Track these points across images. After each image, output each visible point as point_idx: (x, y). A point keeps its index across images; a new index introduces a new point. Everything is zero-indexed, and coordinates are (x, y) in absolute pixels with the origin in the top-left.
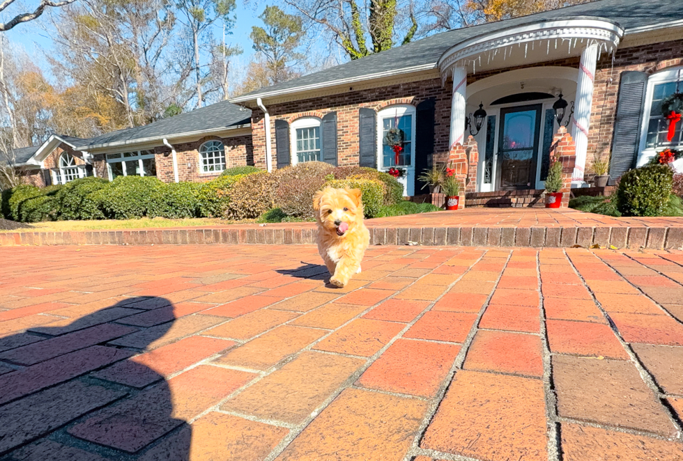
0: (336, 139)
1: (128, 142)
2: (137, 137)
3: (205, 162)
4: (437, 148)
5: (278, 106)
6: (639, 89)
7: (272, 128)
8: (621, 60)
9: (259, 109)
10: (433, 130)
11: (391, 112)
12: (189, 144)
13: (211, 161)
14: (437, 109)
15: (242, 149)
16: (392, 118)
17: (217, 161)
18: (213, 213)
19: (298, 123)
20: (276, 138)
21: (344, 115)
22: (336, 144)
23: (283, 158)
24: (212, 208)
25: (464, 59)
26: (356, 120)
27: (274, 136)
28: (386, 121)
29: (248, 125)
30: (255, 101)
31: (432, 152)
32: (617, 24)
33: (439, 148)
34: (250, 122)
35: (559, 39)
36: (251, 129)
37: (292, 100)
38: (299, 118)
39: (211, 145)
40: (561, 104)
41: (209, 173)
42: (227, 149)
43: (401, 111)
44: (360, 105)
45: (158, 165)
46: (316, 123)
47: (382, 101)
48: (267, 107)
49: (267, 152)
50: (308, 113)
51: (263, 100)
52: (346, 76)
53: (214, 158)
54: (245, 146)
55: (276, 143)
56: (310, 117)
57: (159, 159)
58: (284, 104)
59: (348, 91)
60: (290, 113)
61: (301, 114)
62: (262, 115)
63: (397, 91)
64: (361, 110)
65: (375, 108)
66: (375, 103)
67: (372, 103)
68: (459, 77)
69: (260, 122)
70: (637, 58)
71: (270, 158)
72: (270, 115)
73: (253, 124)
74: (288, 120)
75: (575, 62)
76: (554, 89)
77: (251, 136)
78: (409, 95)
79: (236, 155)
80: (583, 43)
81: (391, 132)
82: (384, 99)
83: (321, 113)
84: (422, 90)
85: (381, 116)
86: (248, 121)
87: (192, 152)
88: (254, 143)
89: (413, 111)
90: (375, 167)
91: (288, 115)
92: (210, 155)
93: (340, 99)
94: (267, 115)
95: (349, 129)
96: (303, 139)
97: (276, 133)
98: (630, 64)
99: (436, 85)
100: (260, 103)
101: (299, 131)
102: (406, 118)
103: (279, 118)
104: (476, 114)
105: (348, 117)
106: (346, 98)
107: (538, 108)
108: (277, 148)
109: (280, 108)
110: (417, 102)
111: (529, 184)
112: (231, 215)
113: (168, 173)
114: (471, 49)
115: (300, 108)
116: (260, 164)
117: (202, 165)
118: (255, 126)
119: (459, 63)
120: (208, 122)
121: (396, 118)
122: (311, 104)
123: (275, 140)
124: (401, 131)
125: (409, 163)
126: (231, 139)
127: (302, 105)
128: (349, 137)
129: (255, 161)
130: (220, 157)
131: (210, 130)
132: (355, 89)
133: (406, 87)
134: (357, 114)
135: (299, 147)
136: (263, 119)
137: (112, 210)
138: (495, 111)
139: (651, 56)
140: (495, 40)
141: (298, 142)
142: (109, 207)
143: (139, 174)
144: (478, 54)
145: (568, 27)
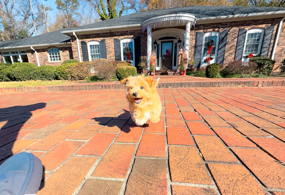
0: (106, 50)
1: (13, 47)
2: (17, 45)
3: (51, 57)
4: (142, 54)
6: (201, 38)
7: (80, 44)
8: (196, 28)
9: (74, 36)
10: (140, 48)
11: (125, 41)
12: (42, 49)
13: (54, 57)
14: (141, 41)
15: (67, 52)
16: (126, 43)
17: (57, 57)
18: (64, 78)
19: (91, 43)
20: (82, 48)
21: (108, 41)
22: (106, 52)
23: (85, 57)
24: (63, 76)
25: (151, 24)
26: (113, 43)
27: (81, 47)
28: (124, 44)
29: (70, 43)
30: (72, 33)
31: (140, 56)
32: (196, 17)
33: (143, 54)
34: (70, 41)
35: (180, 20)
36: (71, 44)
37: (87, 34)
38: (91, 41)
39: (53, 50)
40: (180, 41)
41: (53, 61)
42: (61, 52)
43: (129, 41)
44: (114, 37)
45: (29, 58)
46: (97, 43)
47: (122, 37)
48: (77, 36)
49: (78, 54)
50: (94, 39)
51: (76, 33)
52: (108, 26)
53: (55, 55)
54: (68, 51)
55: (82, 50)
56: (95, 41)
57: (29, 55)
58: (84, 35)
59: (109, 32)
60: (87, 39)
61: (91, 39)
62: (75, 39)
63: (127, 33)
64: (114, 39)
65: (120, 39)
66: (120, 37)
67: (118, 37)
68: (149, 30)
69: (74, 42)
70: (200, 28)
71: (80, 56)
72: (79, 39)
73: (72, 42)
74: (86, 42)
75: (184, 28)
76: (177, 36)
77: (71, 47)
78: (131, 35)
79: (65, 54)
80: (187, 22)
81: (126, 48)
82: (123, 36)
83: (100, 39)
84: (136, 33)
85: (122, 42)
86: (69, 41)
87: (45, 53)
88: (73, 50)
89: (133, 41)
90: (121, 60)
91: (86, 40)
92: (53, 54)
93: (105, 35)
94: (77, 39)
95: (110, 46)
96: (93, 49)
97: (82, 46)
98: (199, 30)
99: (140, 32)
100: (74, 34)
101: (91, 46)
102: (131, 43)
103: (82, 41)
104: (154, 43)
105: (110, 42)
106: (109, 34)
107: (172, 42)
108: (82, 52)
109: (83, 37)
110: (134, 38)
111: (170, 67)
112: (73, 79)
113: (34, 61)
114: (153, 20)
115: (91, 37)
116: (76, 59)
117: (49, 58)
118: (72, 43)
119: (149, 25)
120: (50, 40)
121: (127, 43)
122: (95, 36)
123: (81, 49)
124: (129, 48)
125: (132, 59)
126: (62, 48)
127: (91, 36)
128: (111, 49)
129: (74, 57)
130: (58, 55)
131: (52, 44)
132: (112, 31)
133: (130, 32)
134: (113, 40)
135: (91, 53)
136: (76, 41)
137: (15, 77)
138: (159, 42)
139: (204, 28)
140: (161, 18)
141: (91, 50)
142: (13, 76)
143: (20, 62)
144: (155, 23)
145: (183, 16)
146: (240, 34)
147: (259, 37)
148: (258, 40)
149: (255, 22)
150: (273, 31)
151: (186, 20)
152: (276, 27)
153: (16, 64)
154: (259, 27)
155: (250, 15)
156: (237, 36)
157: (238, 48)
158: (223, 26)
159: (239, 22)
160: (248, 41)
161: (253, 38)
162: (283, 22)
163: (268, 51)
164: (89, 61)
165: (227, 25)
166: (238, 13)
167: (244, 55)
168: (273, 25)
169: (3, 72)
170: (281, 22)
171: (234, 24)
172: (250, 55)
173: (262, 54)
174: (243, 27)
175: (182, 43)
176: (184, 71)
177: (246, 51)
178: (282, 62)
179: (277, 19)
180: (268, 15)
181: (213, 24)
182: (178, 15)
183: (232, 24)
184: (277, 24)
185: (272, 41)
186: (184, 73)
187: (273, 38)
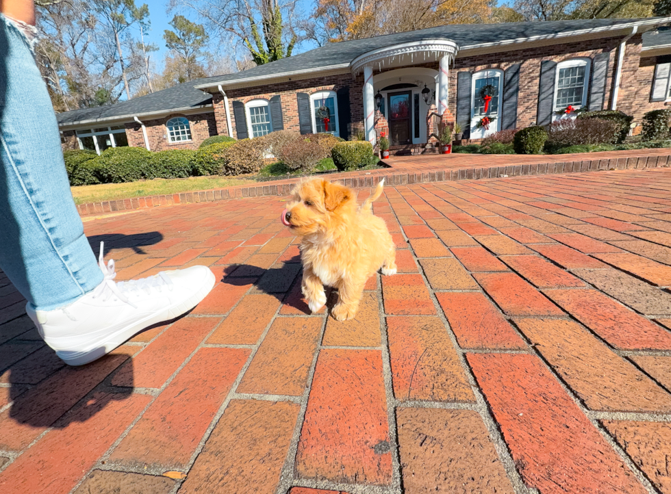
0: (281, 114)
1: (99, 120)
2: (107, 116)
3: (172, 134)
4: (352, 119)
5: (234, 91)
6: (468, 82)
7: (231, 107)
8: (457, 65)
9: (219, 93)
10: (349, 107)
11: (318, 96)
12: (156, 120)
13: (177, 133)
14: (351, 94)
15: (204, 124)
16: (320, 100)
17: (183, 133)
19: (250, 103)
20: (235, 114)
21: (286, 98)
22: (282, 118)
23: (241, 130)
26: (295, 101)
27: (232, 113)
28: (316, 101)
29: (210, 105)
30: (217, 87)
31: (350, 122)
32: (457, 44)
33: (354, 119)
34: (212, 103)
35: (430, 51)
36: (213, 108)
37: (245, 87)
38: (252, 100)
39: (175, 120)
40: (426, 91)
41: (176, 142)
42: (192, 123)
43: (326, 95)
44: (297, 91)
45: (129, 137)
46: (265, 103)
47: (312, 88)
48: (226, 92)
49: (227, 125)
50: (258, 96)
51: (223, 87)
52: (285, 71)
53: (180, 130)
54: (206, 121)
55: (235, 118)
56: (260, 99)
57: (129, 133)
58: (239, 90)
59: (288, 81)
60: (244, 96)
61: (253, 97)
62: (222, 98)
63: (322, 81)
64: (298, 94)
65: (308, 93)
66: (308, 89)
67: (305, 90)
68: (368, 74)
69: (220, 103)
70: (465, 64)
71: (231, 130)
72: (228, 98)
73: (214, 105)
74: (243, 101)
75: (436, 65)
76: (418, 81)
77: (214, 113)
78: (331, 84)
79: (200, 128)
80: (442, 54)
81: (321, 109)
82: (314, 87)
83: (269, 96)
84: (340, 81)
85: (313, 98)
86: (209, 101)
87: (160, 127)
88: (217, 118)
89: (334, 95)
90: (312, 132)
91: (243, 98)
92: (177, 128)
93: (282, 87)
94: (226, 98)
95: (290, 107)
96: (255, 115)
97: (234, 111)
98: (462, 67)
99: (348, 78)
100: (220, 89)
101: (252, 109)
102: (330, 100)
103: (236, 100)
104: (377, 96)
105: (289, 100)
106: (287, 86)
107: (410, 93)
108: (236, 122)
109: (236, 93)
110: (337, 89)
111: (408, 140)
112: (230, 172)
113: (139, 144)
114: (377, 56)
115: (252, 93)
116: (223, 134)
117: (169, 137)
118: (216, 106)
119: (369, 64)
120: (171, 103)
121: (323, 99)
122: (260, 89)
123: (233, 116)
124: (328, 109)
125: (334, 130)
126: (194, 116)
127: (253, 91)
128: (291, 113)
129: (218, 132)
130: (186, 130)
131: (176, 109)
132: (292, 80)
133: (329, 78)
134: (295, 96)
135: (253, 121)
136: (222, 101)
137: (110, 175)
138: (384, 95)
139: (472, 63)
140: (393, 50)
141: (252, 117)
142: (107, 173)
143: (111, 146)
144: (382, 59)
145: (435, 45)
146: (543, 71)
147: (582, 74)
148: (581, 79)
149: (571, 47)
150: (608, 62)
151: (440, 52)
152: (612, 54)
153: (112, 151)
154: (581, 55)
155: (560, 35)
156: (538, 74)
157: (542, 96)
158: (509, 58)
159: (540, 48)
160: (560, 82)
161: (570, 77)
162: (626, 44)
163: (603, 100)
164: (248, 137)
165: (517, 55)
166: (537, 34)
167: (555, 109)
168: (607, 50)
169: (87, 167)
170: (623, 44)
171: (531, 53)
172: (567, 109)
173: (592, 106)
174: (549, 58)
175: (431, 93)
176: (449, 146)
177: (558, 101)
178: (644, 118)
179: (614, 38)
180: (595, 34)
181: (489, 55)
182: (424, 42)
183: (527, 53)
184: (615, 49)
185: (610, 80)
186: (449, 149)
187: (610, 74)
